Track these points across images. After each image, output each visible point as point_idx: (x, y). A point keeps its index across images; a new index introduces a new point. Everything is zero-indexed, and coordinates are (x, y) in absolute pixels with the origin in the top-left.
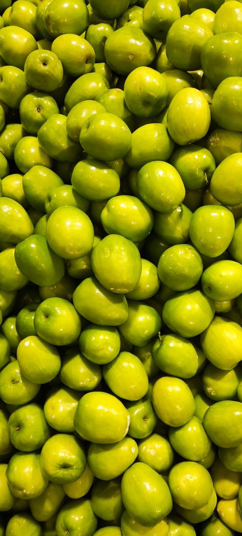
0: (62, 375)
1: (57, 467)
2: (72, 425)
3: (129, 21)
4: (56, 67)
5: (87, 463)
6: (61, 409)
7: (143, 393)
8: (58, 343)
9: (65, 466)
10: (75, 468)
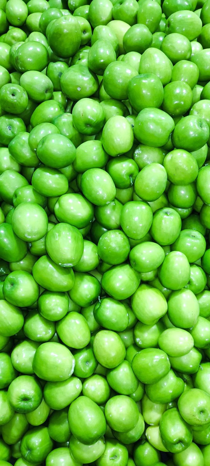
0: (25, 330)
1: (20, 400)
2: (32, 368)
3: (80, 59)
4: (22, 97)
5: (43, 397)
6: (24, 356)
7: (86, 343)
8: (21, 305)
9: (26, 399)
10: (33, 400)
